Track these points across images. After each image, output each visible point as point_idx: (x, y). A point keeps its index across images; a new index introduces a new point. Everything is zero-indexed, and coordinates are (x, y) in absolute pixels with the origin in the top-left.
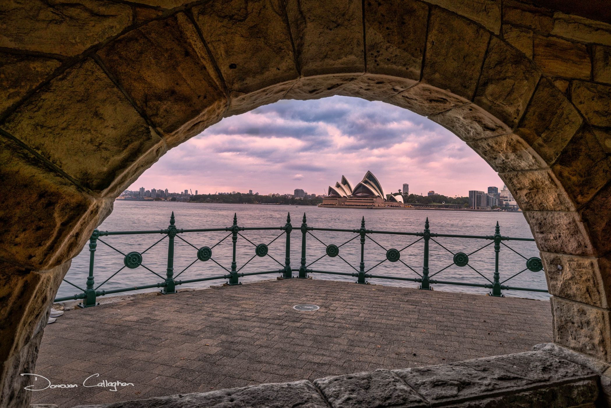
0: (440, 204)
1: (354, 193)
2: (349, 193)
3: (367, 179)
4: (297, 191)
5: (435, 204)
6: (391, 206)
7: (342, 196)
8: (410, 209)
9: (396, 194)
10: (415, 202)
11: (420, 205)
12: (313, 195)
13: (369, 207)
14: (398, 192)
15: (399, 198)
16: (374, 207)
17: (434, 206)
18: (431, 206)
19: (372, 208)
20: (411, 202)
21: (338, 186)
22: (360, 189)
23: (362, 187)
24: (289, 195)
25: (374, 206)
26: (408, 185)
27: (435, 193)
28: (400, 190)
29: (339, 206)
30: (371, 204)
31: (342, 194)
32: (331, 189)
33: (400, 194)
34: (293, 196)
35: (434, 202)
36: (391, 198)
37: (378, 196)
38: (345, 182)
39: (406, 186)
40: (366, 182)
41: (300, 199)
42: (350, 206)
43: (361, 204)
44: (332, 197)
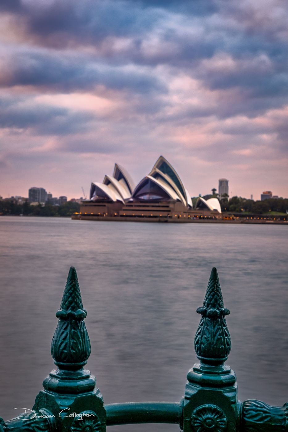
0: (282, 214)
1: (136, 195)
2: (126, 195)
3: (158, 171)
4: (33, 192)
5: (274, 213)
6: (200, 218)
7: (115, 200)
8: (233, 222)
9: (207, 197)
10: (241, 211)
11: (250, 216)
12: (63, 199)
13: (162, 219)
14: (211, 193)
15: (214, 204)
16: (170, 220)
17: (272, 217)
18: (267, 217)
19: (166, 222)
20: (234, 210)
21: (108, 182)
22: (147, 188)
23: (148, 185)
24: (20, 198)
25: (171, 217)
26: (227, 182)
27: (273, 195)
28: (214, 190)
29: (109, 218)
30: (165, 214)
31: (114, 196)
32: (94, 188)
33: (214, 196)
34: (26, 199)
35: (272, 210)
36: (200, 205)
37: (178, 200)
38: (119, 175)
39: (223, 184)
40: (156, 175)
41: (40, 206)
42: (128, 218)
43: (147, 214)
44: (97, 201)
